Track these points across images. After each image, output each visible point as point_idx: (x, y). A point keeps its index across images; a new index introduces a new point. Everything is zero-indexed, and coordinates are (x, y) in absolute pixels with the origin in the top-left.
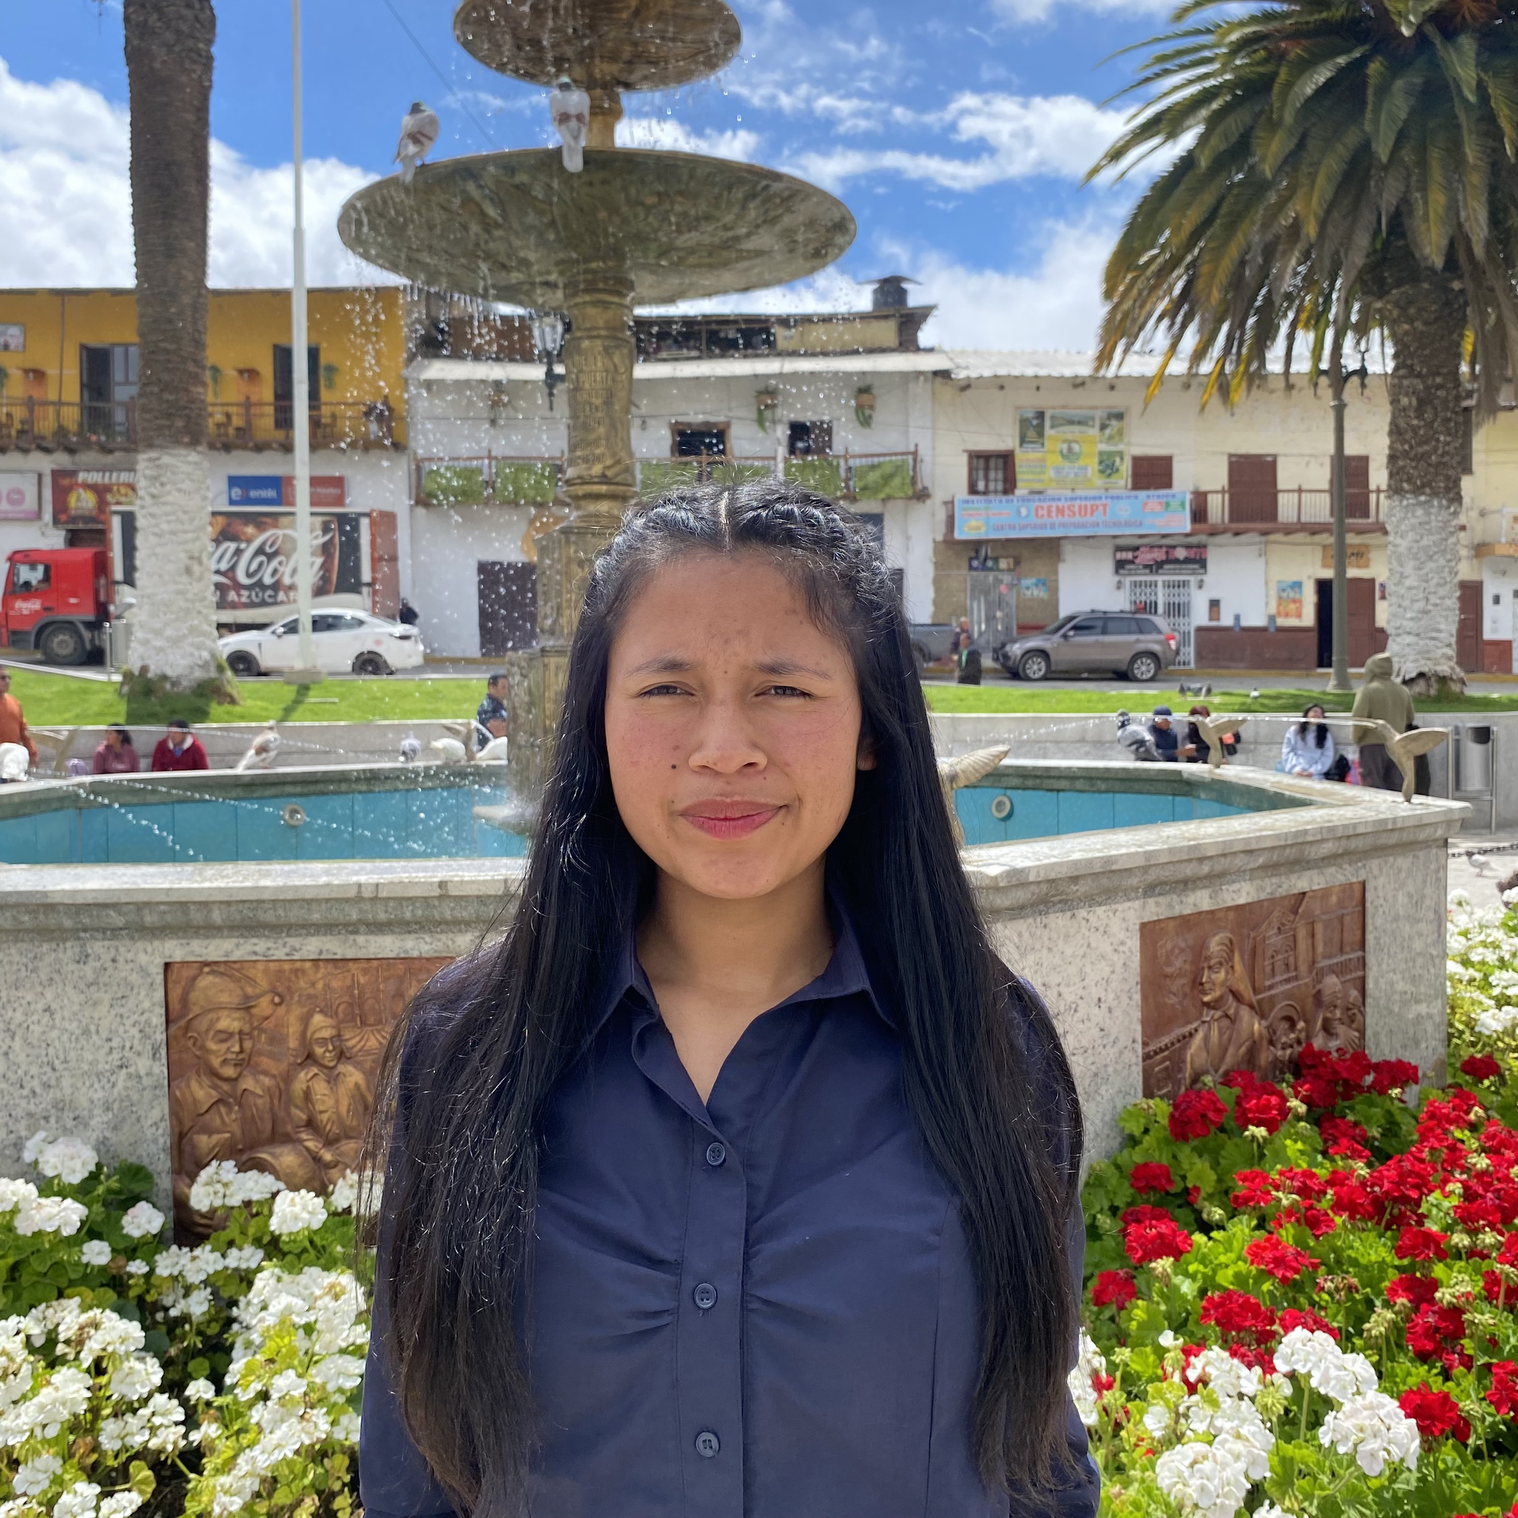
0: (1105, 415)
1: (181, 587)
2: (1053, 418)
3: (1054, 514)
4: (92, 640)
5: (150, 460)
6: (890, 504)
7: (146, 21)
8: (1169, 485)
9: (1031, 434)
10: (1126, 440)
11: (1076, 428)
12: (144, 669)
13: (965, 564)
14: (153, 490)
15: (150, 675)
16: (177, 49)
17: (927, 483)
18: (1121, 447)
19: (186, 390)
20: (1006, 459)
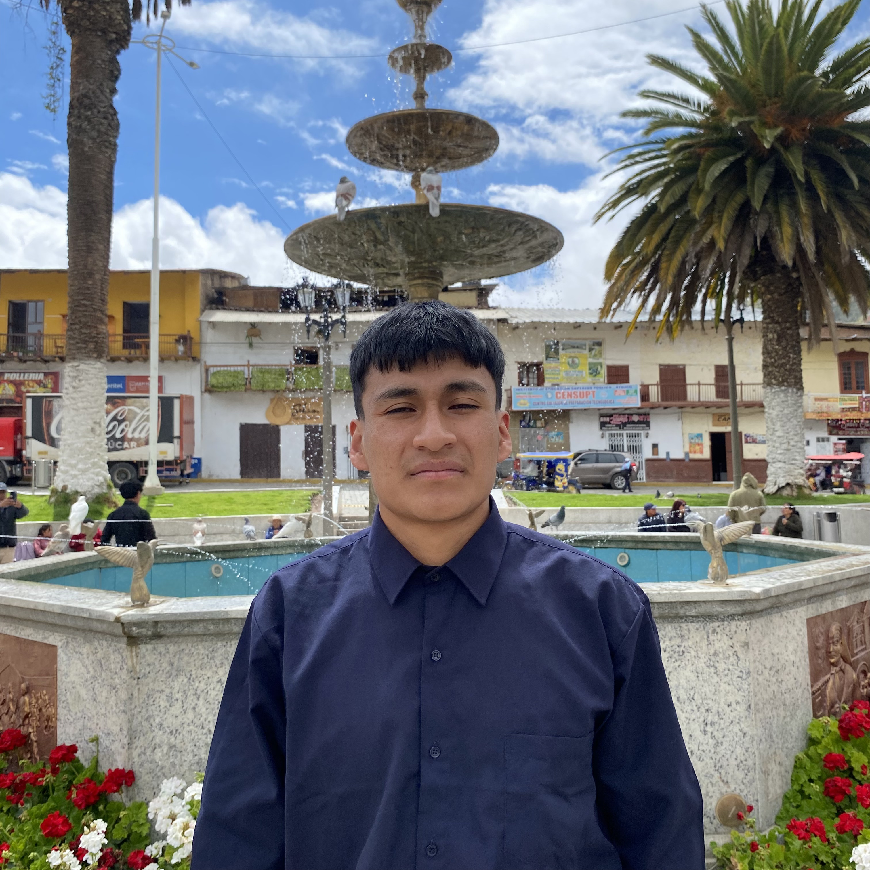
0: (591, 343)
1: (89, 439)
2: (563, 345)
3: (566, 396)
4: (11, 471)
5: (73, 367)
7: (81, 126)
8: (627, 381)
9: (552, 353)
10: (603, 356)
11: (576, 350)
12: (65, 488)
13: (518, 424)
14: (74, 384)
15: (68, 491)
16: (98, 140)
18: (600, 361)
19: (96, 327)
20: (539, 367)
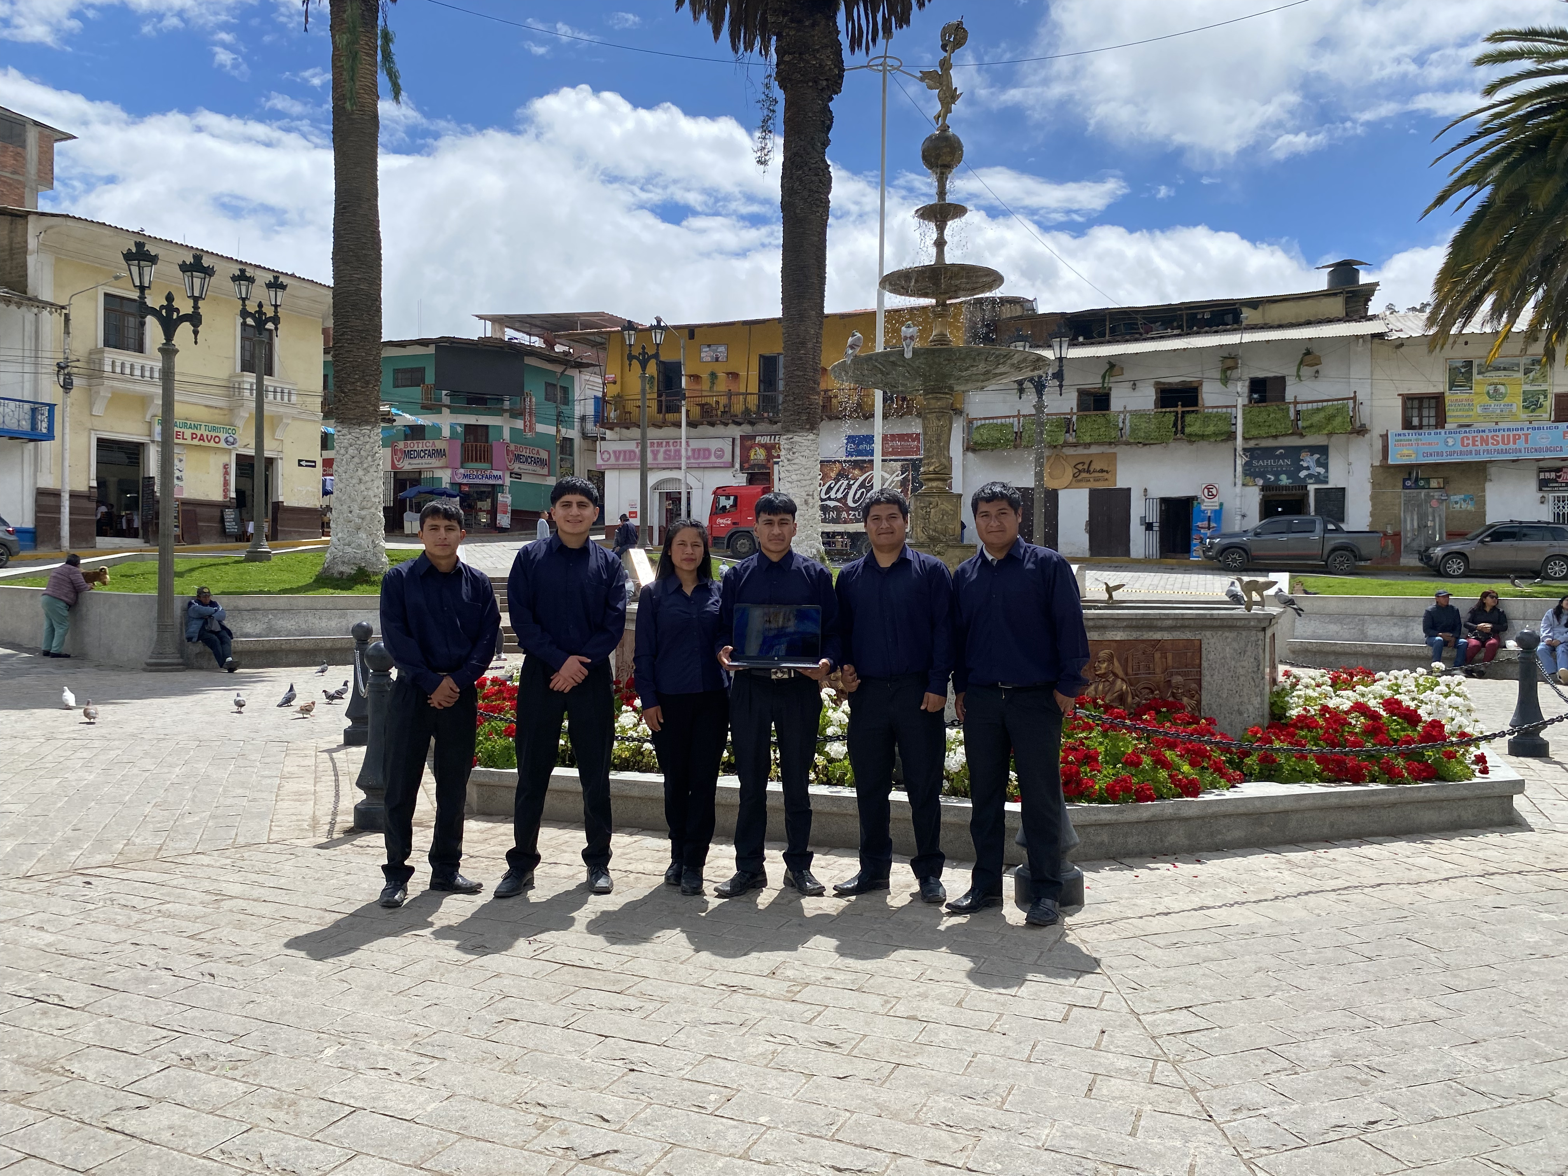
0: (1529, 361)
2: (1480, 366)
3: (1478, 443)
5: (788, 439)
6: (1334, 438)
7: (792, 186)
9: (1460, 379)
10: (1550, 381)
11: (1502, 373)
13: (1400, 484)
14: (789, 457)
16: (809, 200)
17: (1365, 420)
18: (1544, 387)
20: (1438, 400)
